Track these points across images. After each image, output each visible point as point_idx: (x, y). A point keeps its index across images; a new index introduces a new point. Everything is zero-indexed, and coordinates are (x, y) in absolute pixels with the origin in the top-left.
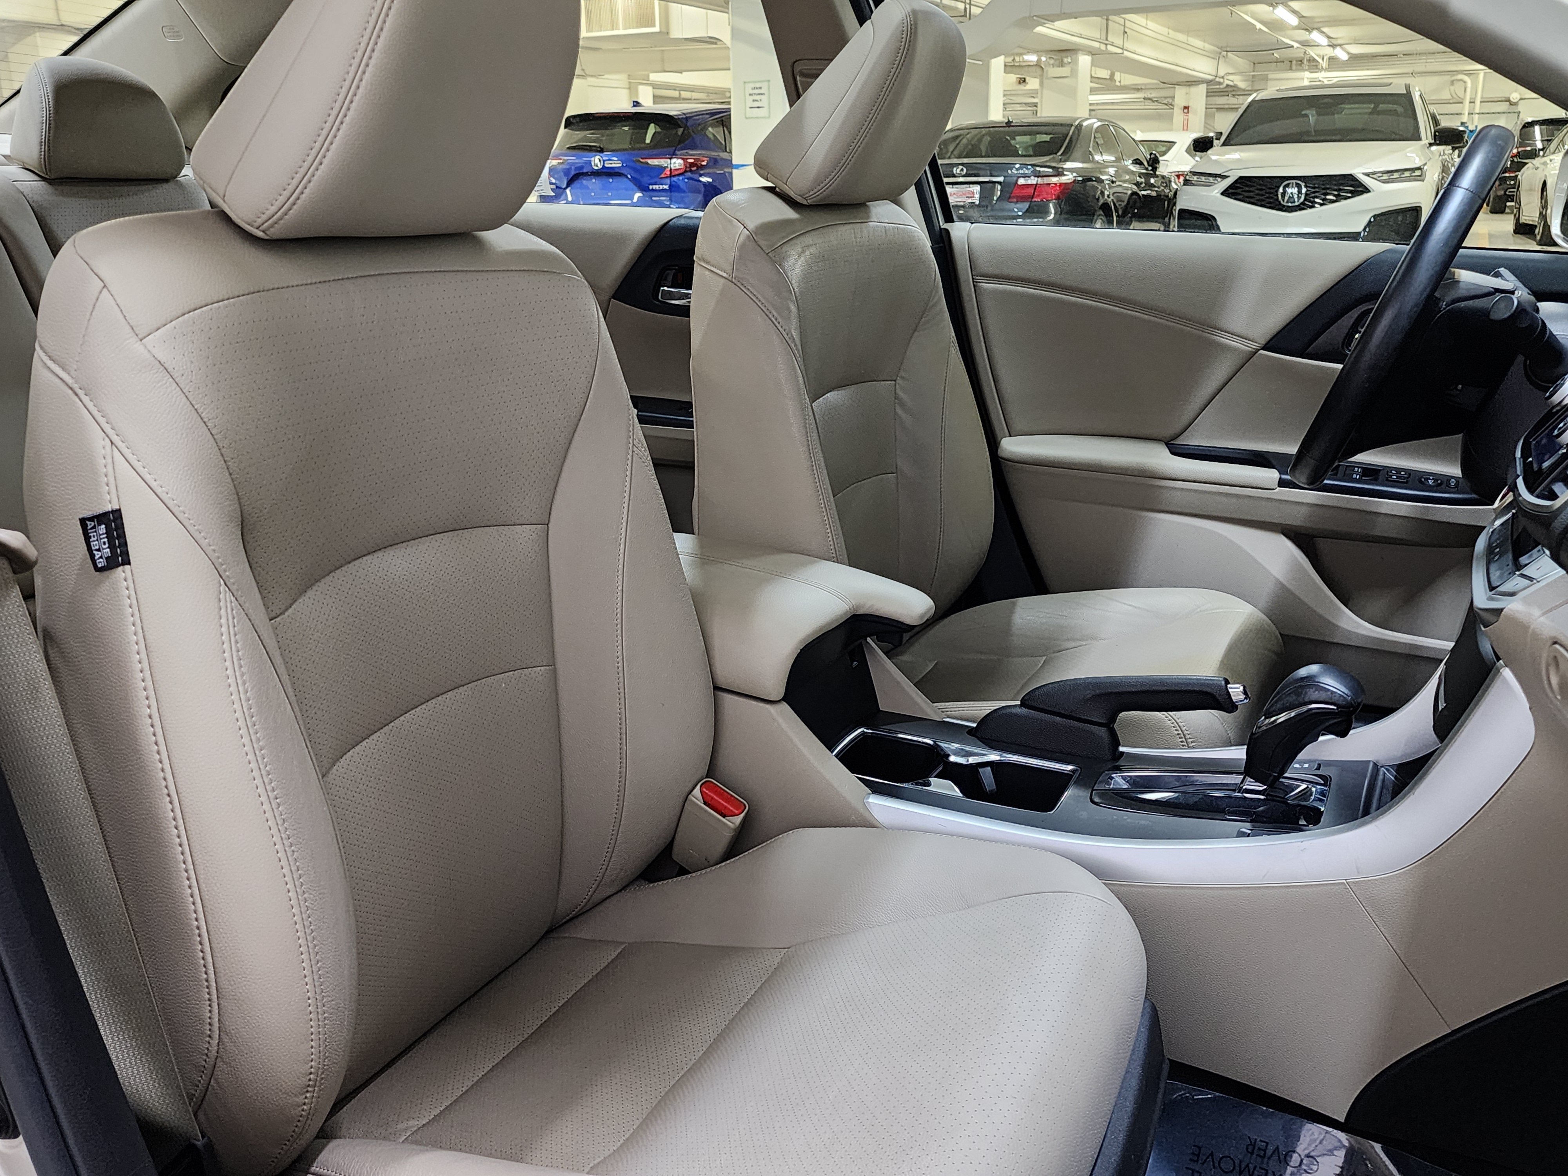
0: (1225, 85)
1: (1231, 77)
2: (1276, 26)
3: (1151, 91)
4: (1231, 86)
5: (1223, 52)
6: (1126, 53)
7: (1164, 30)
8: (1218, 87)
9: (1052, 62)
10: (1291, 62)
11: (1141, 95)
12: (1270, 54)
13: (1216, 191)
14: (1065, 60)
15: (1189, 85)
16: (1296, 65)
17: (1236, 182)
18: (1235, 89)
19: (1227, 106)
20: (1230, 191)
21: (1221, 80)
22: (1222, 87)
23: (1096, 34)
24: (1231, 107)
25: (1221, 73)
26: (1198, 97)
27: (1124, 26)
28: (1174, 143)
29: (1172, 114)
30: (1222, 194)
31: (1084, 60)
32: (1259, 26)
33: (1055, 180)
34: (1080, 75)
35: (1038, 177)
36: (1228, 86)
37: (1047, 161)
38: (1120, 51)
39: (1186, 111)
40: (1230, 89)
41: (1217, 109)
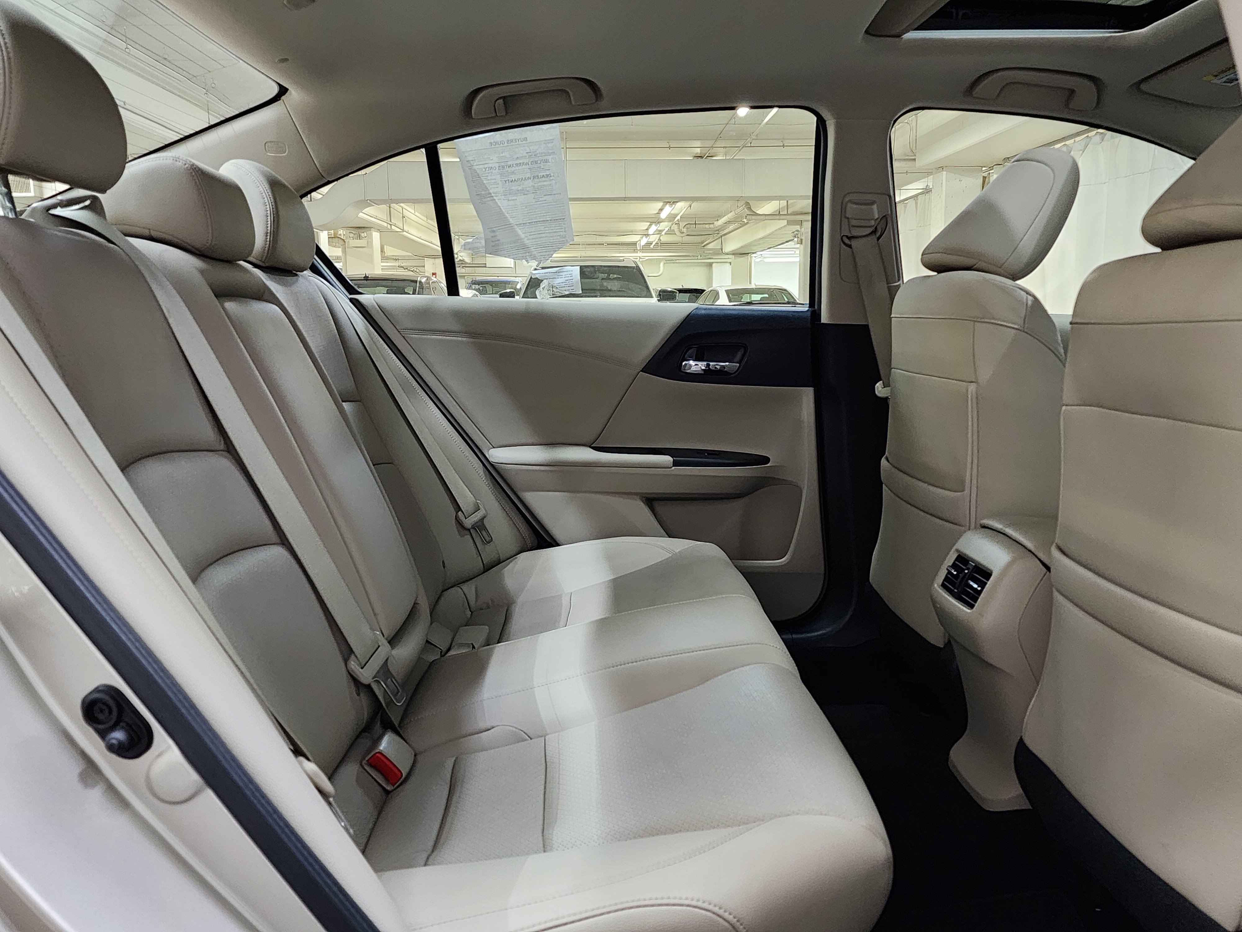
1: (461, 254)
3: (403, 261)
5: (456, 236)
6: (404, 233)
9: (352, 235)
11: (396, 264)
14: (362, 235)
15: (434, 258)
26: (440, 267)
27: (402, 213)
31: (376, 236)
34: (375, 246)
38: (400, 231)
39: (434, 276)
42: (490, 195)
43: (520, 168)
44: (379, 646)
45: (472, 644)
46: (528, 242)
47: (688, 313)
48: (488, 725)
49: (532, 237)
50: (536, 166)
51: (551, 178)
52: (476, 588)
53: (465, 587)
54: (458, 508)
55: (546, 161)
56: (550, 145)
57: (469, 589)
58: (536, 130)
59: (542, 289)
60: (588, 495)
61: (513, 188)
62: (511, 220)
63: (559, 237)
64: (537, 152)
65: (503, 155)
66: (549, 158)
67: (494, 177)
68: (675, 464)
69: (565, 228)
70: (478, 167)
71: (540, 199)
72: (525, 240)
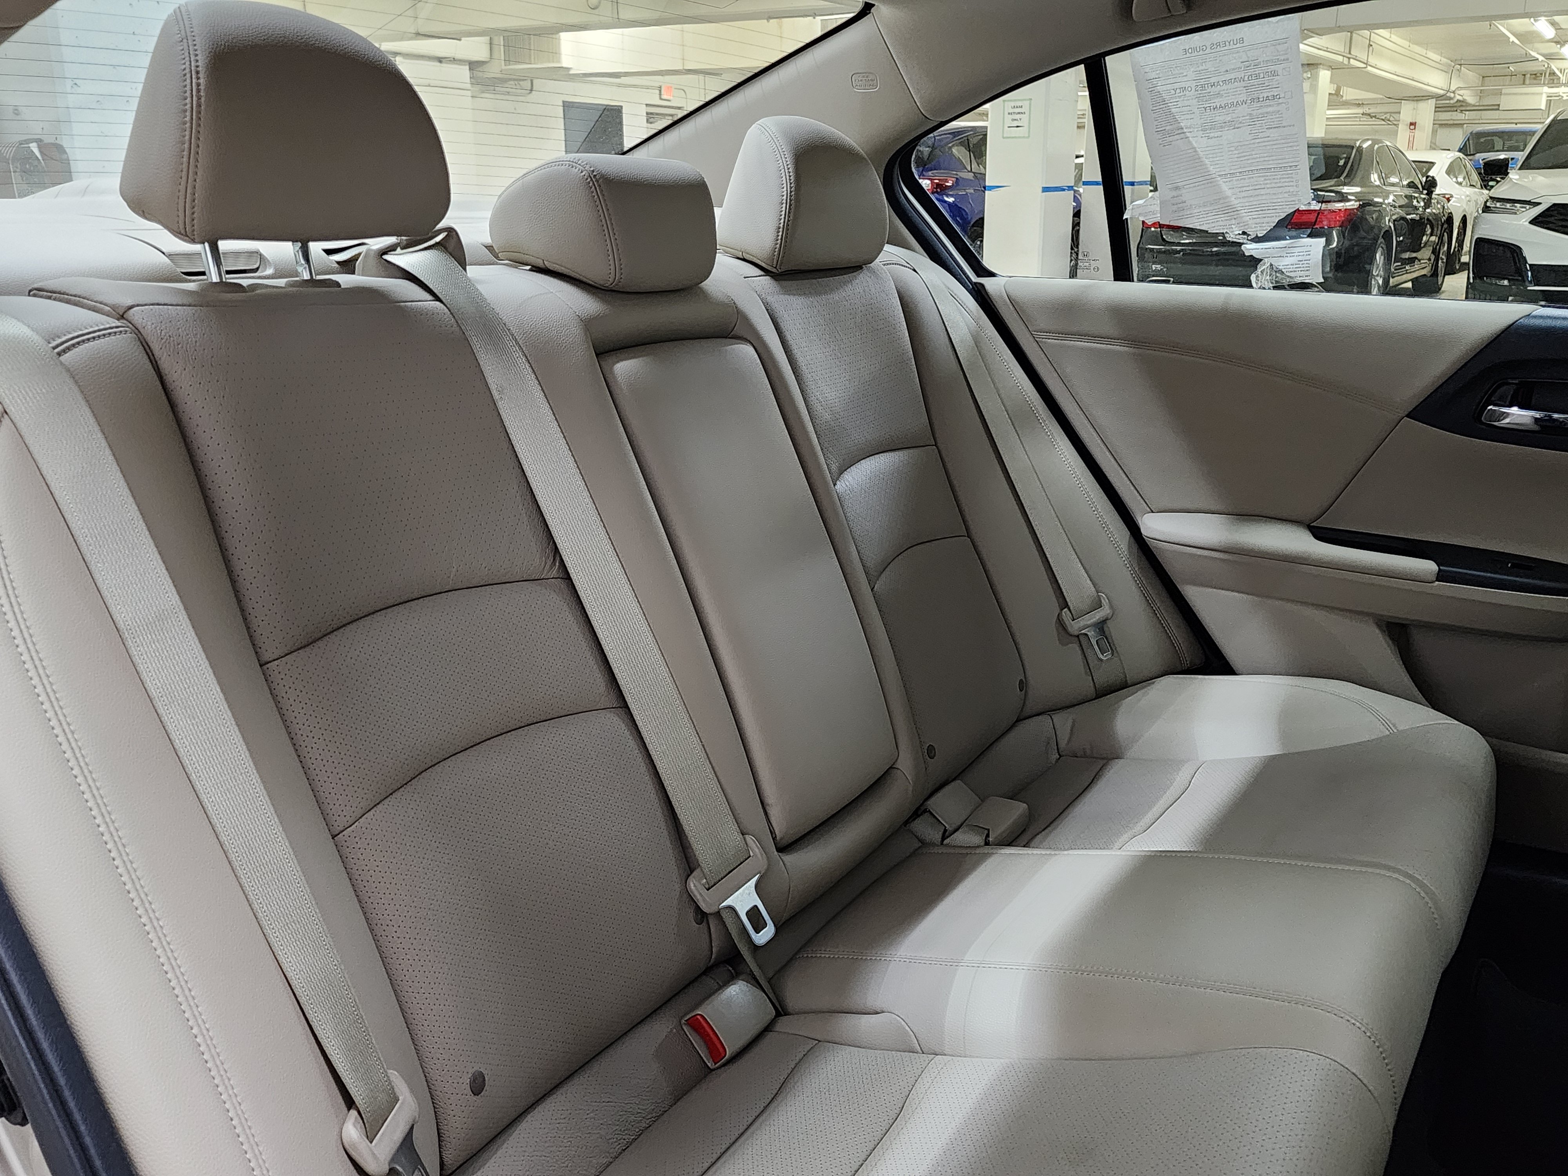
0: (1456, 100)
1: (1461, 92)
2: (1528, 38)
3: (1369, 107)
4: (1460, 101)
5: (1455, 65)
6: (1369, 68)
7: (1405, 43)
8: (1448, 102)
10: (1524, 75)
12: (1505, 67)
13: (1524, 220)
15: (1417, 100)
16: (1530, 78)
17: (1548, 210)
18: (1464, 104)
19: (1451, 122)
20: (1541, 219)
21: (1452, 95)
22: (1452, 102)
23: (1341, 48)
24: (1455, 122)
25: (1453, 88)
26: (1425, 113)
27: (1370, 40)
28: (1433, 164)
29: (1397, 131)
30: (1530, 223)
31: (1324, 75)
32: (1512, 38)
33: (1339, 205)
34: (1320, 91)
35: (1322, 202)
36: (1458, 101)
37: (1331, 186)
38: (1364, 66)
39: (1412, 127)
40: (1459, 104)
41: (1440, 124)
42: (1180, 131)
43: (1230, 86)
44: (750, 856)
45: (988, 830)
46: (1236, 202)
47: (1511, 322)
48: (878, 1004)
49: (1244, 194)
50: (1255, 82)
51: (1280, 101)
52: (1074, 722)
53: (1058, 718)
54: (1064, 604)
55: (1274, 74)
56: (1279, 48)
57: (1063, 722)
58: (1259, 24)
59: (1259, 273)
60: (1289, 606)
61: (1217, 118)
62: (1211, 168)
63: (1286, 195)
64: (1260, 60)
65: (1204, 67)
66: (1279, 68)
67: (1187, 103)
68: (1441, 577)
69: (1297, 181)
70: (1164, 88)
71: (1261, 135)
72: (1233, 199)
